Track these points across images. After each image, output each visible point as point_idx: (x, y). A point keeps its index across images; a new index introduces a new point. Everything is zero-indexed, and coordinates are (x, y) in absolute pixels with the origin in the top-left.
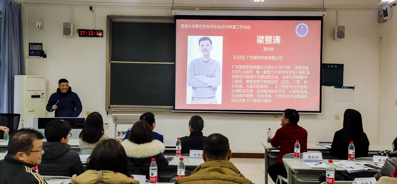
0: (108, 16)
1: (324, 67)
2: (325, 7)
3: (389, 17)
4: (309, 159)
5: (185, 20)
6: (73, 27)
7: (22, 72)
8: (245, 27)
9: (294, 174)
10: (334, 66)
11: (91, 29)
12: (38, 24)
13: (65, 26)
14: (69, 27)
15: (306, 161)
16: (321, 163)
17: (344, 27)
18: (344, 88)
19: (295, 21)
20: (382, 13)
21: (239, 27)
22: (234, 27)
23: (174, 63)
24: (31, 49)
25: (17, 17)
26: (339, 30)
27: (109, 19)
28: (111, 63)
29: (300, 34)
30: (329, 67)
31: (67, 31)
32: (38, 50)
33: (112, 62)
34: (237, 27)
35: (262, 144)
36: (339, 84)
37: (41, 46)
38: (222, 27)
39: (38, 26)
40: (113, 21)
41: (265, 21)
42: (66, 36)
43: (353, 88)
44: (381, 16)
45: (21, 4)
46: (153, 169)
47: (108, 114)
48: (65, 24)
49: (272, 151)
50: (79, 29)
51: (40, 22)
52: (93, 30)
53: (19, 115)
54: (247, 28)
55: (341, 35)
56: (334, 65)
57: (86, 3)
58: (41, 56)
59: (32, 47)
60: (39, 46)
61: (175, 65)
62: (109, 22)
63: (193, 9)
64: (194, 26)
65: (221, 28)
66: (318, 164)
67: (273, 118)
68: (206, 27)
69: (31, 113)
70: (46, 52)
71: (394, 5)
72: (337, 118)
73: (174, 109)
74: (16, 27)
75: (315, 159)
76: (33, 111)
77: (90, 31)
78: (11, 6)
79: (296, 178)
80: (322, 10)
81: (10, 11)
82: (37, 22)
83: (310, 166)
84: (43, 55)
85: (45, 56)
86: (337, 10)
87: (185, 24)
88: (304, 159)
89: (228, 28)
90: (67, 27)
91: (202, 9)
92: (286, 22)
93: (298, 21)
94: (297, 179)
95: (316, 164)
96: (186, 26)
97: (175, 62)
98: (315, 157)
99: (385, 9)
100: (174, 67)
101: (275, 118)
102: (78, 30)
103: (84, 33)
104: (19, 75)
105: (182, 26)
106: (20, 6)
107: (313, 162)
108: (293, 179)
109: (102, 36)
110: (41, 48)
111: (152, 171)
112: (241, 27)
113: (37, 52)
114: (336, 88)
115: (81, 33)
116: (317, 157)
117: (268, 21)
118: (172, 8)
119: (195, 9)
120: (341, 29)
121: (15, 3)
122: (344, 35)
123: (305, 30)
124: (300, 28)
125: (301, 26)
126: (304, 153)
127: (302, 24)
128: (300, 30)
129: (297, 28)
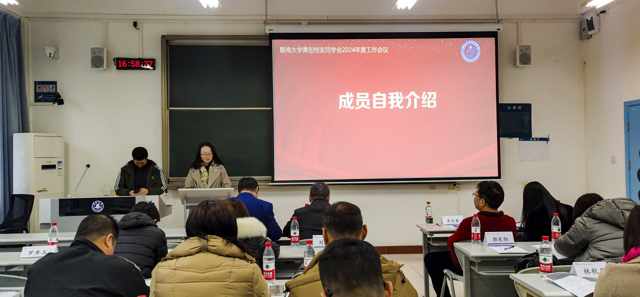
0: (163, 36)
1: (503, 110)
2: (500, 18)
3: (596, 31)
4: (495, 242)
5: (287, 41)
6: (107, 55)
7: (24, 128)
8: (380, 50)
9: (472, 266)
10: (517, 108)
11: (137, 57)
12: (49, 50)
13: (95, 53)
14: (100, 55)
15: (490, 245)
16: (513, 247)
17: (530, 47)
18: (533, 140)
19: (455, 39)
20: (585, 25)
21: (371, 49)
22: (363, 49)
23: (270, 108)
24: (38, 90)
25: (14, 40)
26: (522, 52)
27: (165, 41)
28: (170, 111)
29: (468, 57)
30: (509, 108)
31: (97, 62)
32: (49, 93)
33: (170, 108)
34: (367, 50)
35: (417, 226)
36: (526, 135)
37: (55, 85)
38: (345, 51)
39: (50, 54)
40: (170, 44)
41: (409, 40)
42: (95, 69)
43: (547, 140)
44: (584, 30)
45: (20, 20)
48: (93, 51)
49: (435, 236)
50: (117, 58)
51: (53, 48)
52: (140, 59)
54: (382, 51)
55: (526, 59)
56: (517, 105)
57: (127, 17)
58: (54, 102)
59: (40, 87)
60: (51, 86)
61: (272, 112)
62: (166, 45)
63: (298, 23)
64: (300, 49)
65: (343, 51)
66: (509, 248)
67: (428, 190)
68: (319, 51)
69: (41, 193)
70: (63, 96)
71: (603, 12)
73: (273, 181)
74: (14, 56)
75: (503, 242)
76: (44, 190)
77: (135, 60)
78: (5, 22)
79: (476, 271)
80: (495, 23)
81: (4, 31)
82: (48, 48)
83: (498, 251)
84: (58, 100)
85: (61, 102)
86: (517, 21)
87: (286, 46)
88: (486, 242)
89: (354, 51)
90: (97, 54)
91: (311, 23)
92: (442, 40)
93: (460, 39)
94: (479, 272)
95: (506, 249)
96: (288, 49)
97: (272, 106)
98: (503, 239)
99: (589, 19)
101: (430, 189)
102: (115, 60)
103: (126, 64)
104: (19, 132)
105: (282, 50)
106: (18, 23)
107: (501, 246)
108: (472, 272)
109: (154, 69)
110: (55, 90)
112: (374, 50)
113: (49, 97)
114: (522, 140)
115: (120, 63)
116: (506, 239)
117: (415, 40)
118: (266, 23)
119: (300, 24)
120: (524, 51)
121: (11, 17)
122: (530, 58)
123: (476, 50)
124: (467, 48)
125: (469, 45)
126: (486, 233)
127: (471, 42)
128: (467, 51)
129: (464, 48)
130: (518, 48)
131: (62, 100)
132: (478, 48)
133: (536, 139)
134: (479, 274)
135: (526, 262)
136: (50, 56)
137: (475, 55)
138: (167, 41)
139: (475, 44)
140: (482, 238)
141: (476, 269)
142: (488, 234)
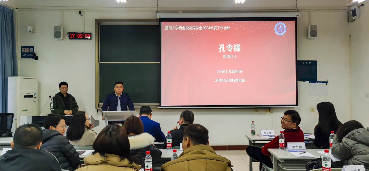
0: (96, 20)
1: (299, 64)
2: (298, 9)
3: (358, 17)
4: (293, 149)
5: (169, 22)
6: (63, 31)
7: (15, 74)
8: (225, 28)
9: (279, 164)
10: (308, 63)
12: (30, 28)
13: (56, 29)
14: (59, 30)
15: (290, 150)
16: (305, 152)
17: (317, 26)
18: (318, 83)
19: (271, 22)
20: (351, 13)
21: (220, 28)
22: (215, 28)
23: (159, 63)
25: (9, 21)
26: (312, 30)
28: (100, 64)
29: (279, 33)
31: (57, 35)
32: (30, 53)
33: (100, 62)
34: (217, 28)
35: (246, 136)
36: (313, 79)
37: (33, 48)
39: (30, 30)
40: (101, 24)
41: (243, 22)
42: (56, 39)
43: (326, 82)
44: (350, 16)
45: (13, 10)
46: (148, 162)
47: (97, 112)
49: (256, 142)
51: (32, 27)
52: (83, 33)
53: (12, 115)
54: (227, 29)
55: (314, 34)
56: (308, 61)
57: (75, 8)
58: (32, 58)
59: (24, 50)
60: (31, 49)
61: (160, 64)
62: (98, 25)
63: (176, 12)
64: (177, 28)
65: (203, 29)
66: (303, 153)
67: (254, 112)
68: (189, 29)
69: (23, 112)
70: (38, 55)
71: (362, 5)
72: (313, 111)
73: (160, 106)
74: (9, 33)
75: (299, 149)
76: (26, 110)
77: (80, 33)
78: (4, 12)
79: (282, 167)
80: (295, 12)
81: (3, 16)
82: (29, 26)
83: (296, 155)
85: (36, 58)
86: (309, 11)
87: (169, 26)
88: (288, 149)
89: (209, 29)
90: (58, 30)
91: (184, 11)
92: (263, 22)
93: (274, 22)
94: (283, 168)
95: (301, 154)
96: (170, 28)
97: (160, 61)
98: (298, 147)
99: (353, 10)
100: (159, 66)
101: (255, 112)
102: (68, 33)
103: (74, 36)
104: (12, 76)
105: (167, 28)
106: (12, 12)
107: (297, 151)
108: (279, 168)
109: (91, 39)
110: (33, 51)
111: (148, 163)
112: (222, 28)
113: (29, 55)
114: (311, 83)
115: (71, 36)
116: (300, 147)
117: (246, 22)
118: (157, 12)
119: (178, 12)
120: (313, 29)
121: (7, 8)
122: (317, 34)
123: (284, 28)
124: (278, 27)
125: (280, 25)
126: (288, 143)
127: (281, 23)
128: (278, 29)
129: (276, 27)
130: (309, 26)
131: (37, 57)
132: (285, 27)
133: (320, 82)
134: (283, 169)
135: (314, 164)
136: (30, 31)
137: (283, 31)
138: (98, 22)
139: (283, 24)
140: (286, 147)
141: (281, 166)
142: (289, 143)
